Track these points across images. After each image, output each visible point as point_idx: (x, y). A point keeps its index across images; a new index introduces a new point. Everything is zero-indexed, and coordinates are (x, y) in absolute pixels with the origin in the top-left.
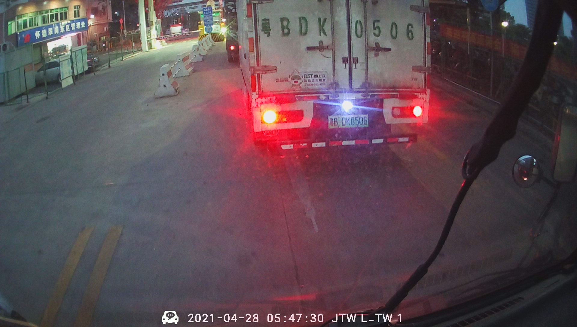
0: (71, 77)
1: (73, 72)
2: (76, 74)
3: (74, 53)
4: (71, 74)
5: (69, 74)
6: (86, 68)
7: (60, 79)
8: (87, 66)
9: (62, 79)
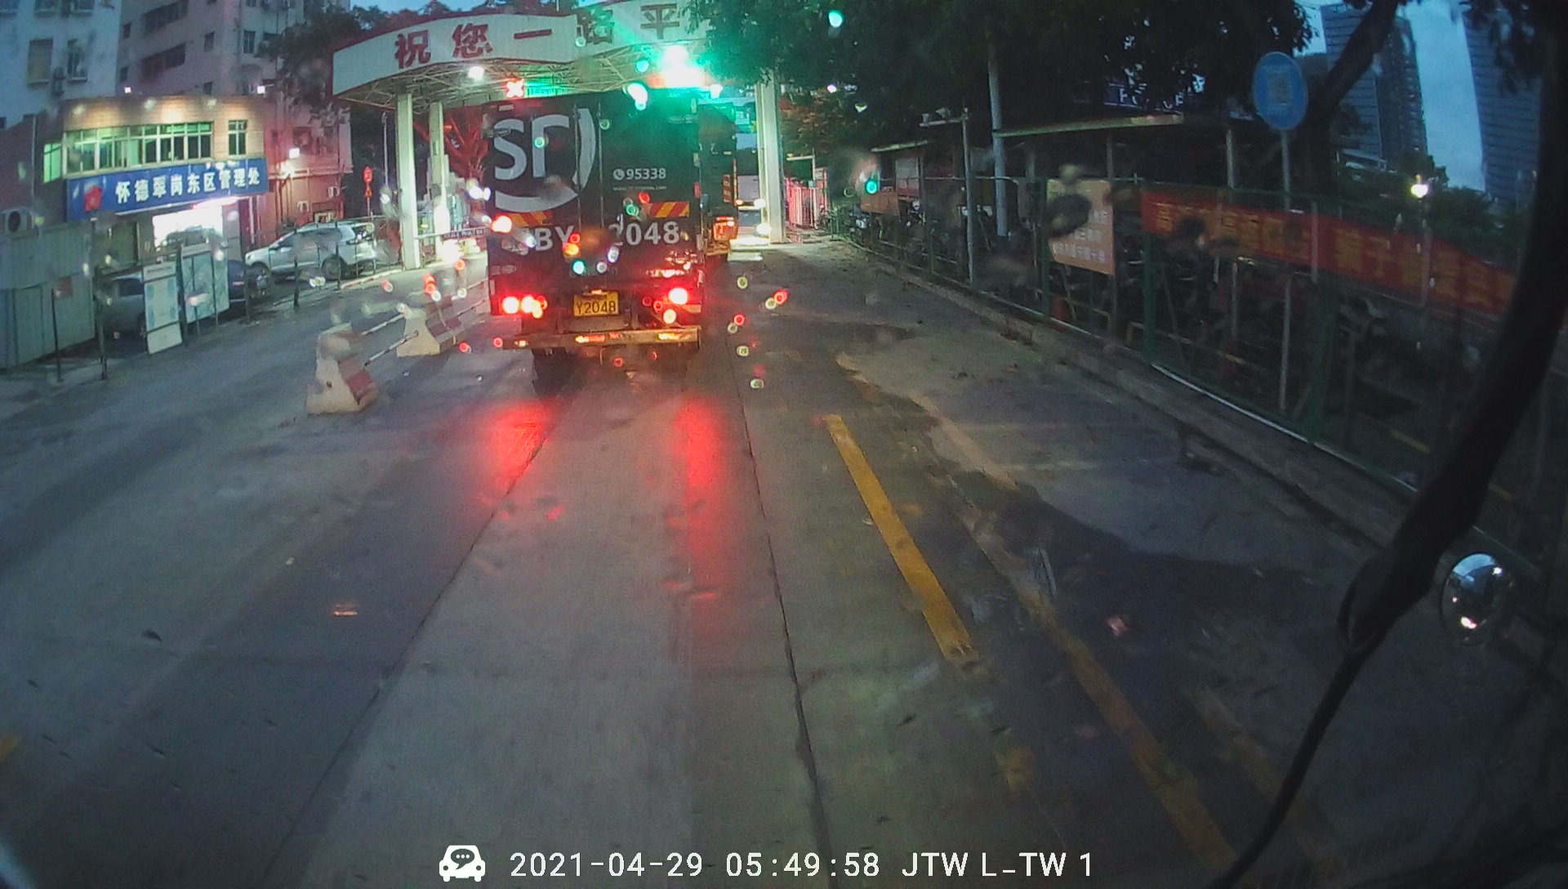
0: (177, 328)
1: (183, 314)
2: (190, 318)
3: (189, 260)
4: (177, 318)
5: (172, 316)
6: (224, 304)
7: (145, 327)
8: (227, 298)
9: (148, 329)
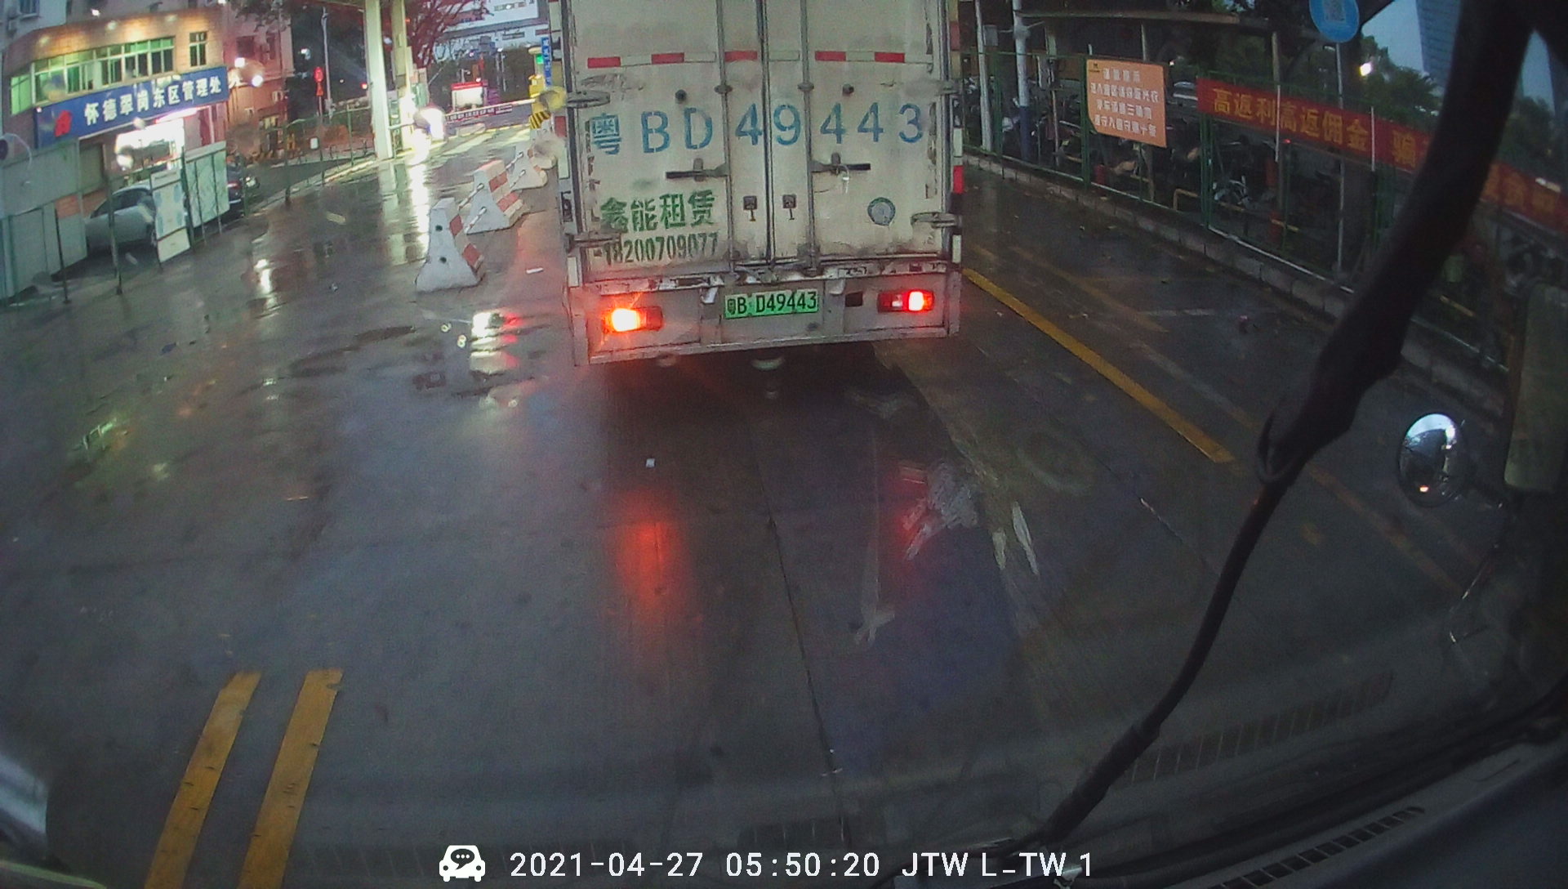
0: (184, 233)
1: (189, 218)
2: (196, 222)
3: (192, 164)
4: (184, 224)
5: (180, 223)
6: (225, 207)
7: (155, 235)
8: (227, 199)
9: (158, 237)
